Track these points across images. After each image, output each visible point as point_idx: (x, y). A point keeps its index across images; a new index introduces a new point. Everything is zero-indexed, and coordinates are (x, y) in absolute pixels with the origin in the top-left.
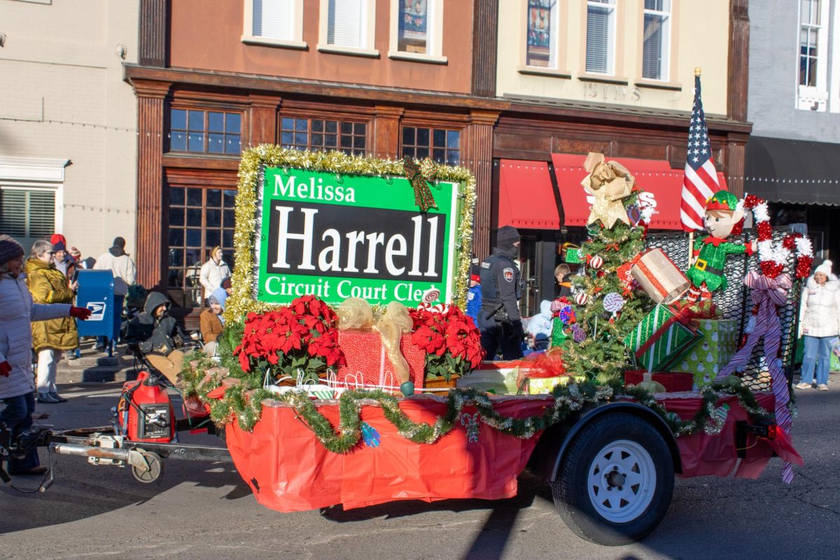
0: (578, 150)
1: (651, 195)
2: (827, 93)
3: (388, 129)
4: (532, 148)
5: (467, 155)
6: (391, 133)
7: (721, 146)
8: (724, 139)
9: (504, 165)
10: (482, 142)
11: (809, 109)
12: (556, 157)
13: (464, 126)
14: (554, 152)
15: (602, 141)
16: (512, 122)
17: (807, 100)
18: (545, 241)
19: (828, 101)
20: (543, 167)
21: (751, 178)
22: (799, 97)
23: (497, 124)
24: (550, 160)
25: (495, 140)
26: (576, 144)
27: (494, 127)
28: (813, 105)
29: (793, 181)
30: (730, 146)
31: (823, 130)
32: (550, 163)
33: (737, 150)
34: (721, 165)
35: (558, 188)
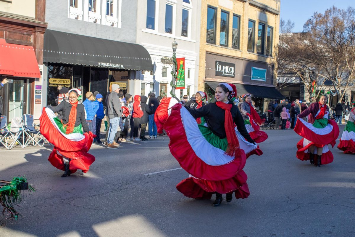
2: (82, 12)
7: (32, 33)
8: (33, 30)
11: (74, 18)
17: (73, 14)
19: (83, 15)
21: (47, 50)
22: (70, 12)
28: (76, 17)
29: (67, 53)
30: (36, 33)
31: (80, 29)
33: (40, 36)
34: (32, 43)
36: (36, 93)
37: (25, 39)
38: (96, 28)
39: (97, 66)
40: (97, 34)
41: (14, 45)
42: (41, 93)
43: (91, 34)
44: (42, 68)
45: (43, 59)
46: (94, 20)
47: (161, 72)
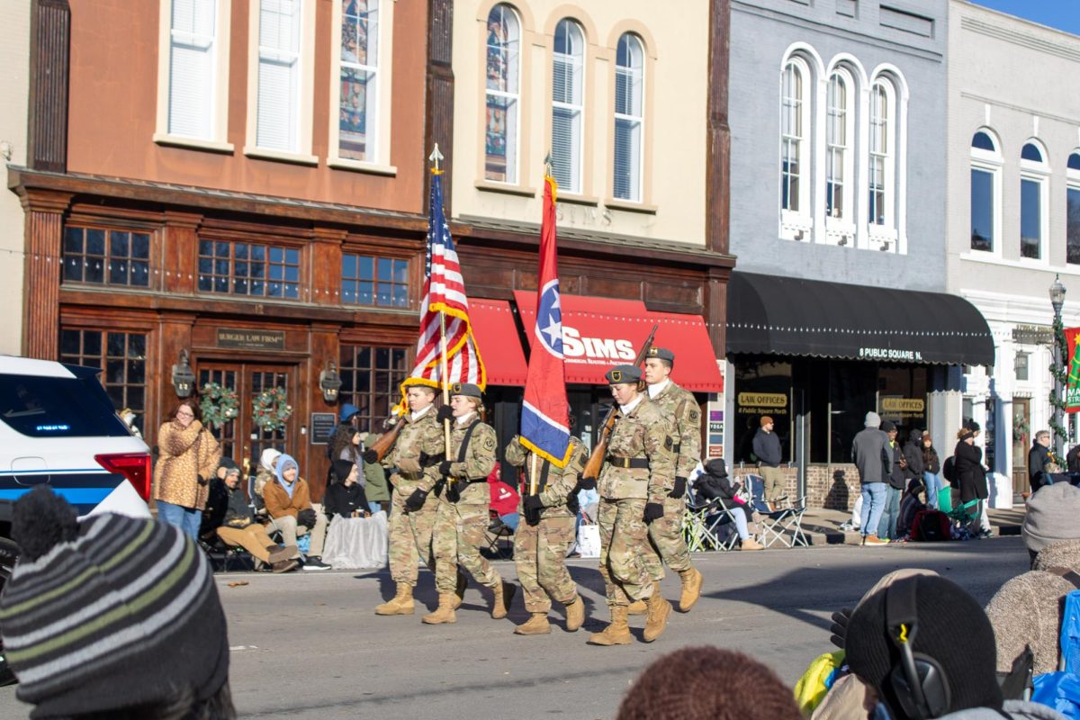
1: (629, 344)
2: (812, 220)
3: (328, 257)
4: (491, 283)
5: (417, 291)
6: (331, 262)
7: (700, 283)
8: (703, 275)
11: (793, 239)
12: (520, 296)
13: (415, 254)
14: (517, 288)
15: (570, 276)
16: (469, 251)
17: (791, 228)
18: (507, 401)
19: (813, 230)
20: (502, 308)
22: (783, 225)
24: (512, 299)
28: (797, 234)
30: (710, 283)
31: (808, 264)
32: (513, 303)
33: (719, 288)
34: (700, 307)
35: (525, 334)
36: (711, 430)
37: (685, 299)
38: (846, 260)
39: (855, 359)
40: (847, 274)
41: (656, 314)
42: (721, 430)
43: (835, 276)
44: (724, 366)
45: (726, 344)
46: (840, 239)
47: (1012, 365)
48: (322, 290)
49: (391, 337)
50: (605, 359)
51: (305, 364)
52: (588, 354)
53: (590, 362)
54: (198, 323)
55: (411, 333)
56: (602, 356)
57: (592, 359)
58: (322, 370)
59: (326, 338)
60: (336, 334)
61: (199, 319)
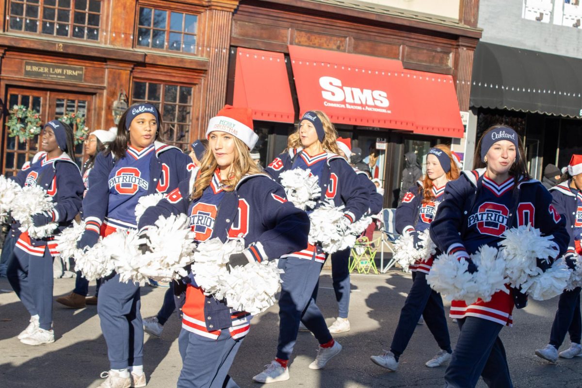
0: (315, 44)
1: (384, 94)
2: (552, 5)
3: (125, 8)
4: (269, 38)
5: (204, 41)
6: (127, 12)
7: (452, 49)
8: (454, 43)
9: (241, 53)
10: (220, 28)
11: (534, 19)
12: (293, 50)
13: (203, 10)
14: (291, 44)
15: (339, 37)
16: (251, 10)
17: (533, 10)
18: (278, 134)
19: (552, 13)
20: (280, 59)
21: (477, 84)
22: (526, 7)
23: (236, 10)
24: (287, 52)
25: (233, 28)
26: (313, 37)
27: (233, 14)
28: (538, 15)
29: (521, 89)
30: (460, 50)
31: (546, 41)
32: (287, 55)
33: (467, 55)
34: (450, 69)
35: (294, 81)
37: (438, 61)
38: (578, 39)
39: (576, 117)
40: (578, 50)
41: (418, 72)
43: (567, 51)
44: (467, 117)
45: (470, 100)
46: (575, 22)
48: (118, 34)
49: (178, 76)
50: (362, 105)
51: (102, 94)
52: (347, 101)
53: (348, 106)
54: (7, 56)
55: (196, 74)
56: (360, 103)
57: (350, 104)
58: (115, 100)
59: (120, 74)
60: (129, 72)
61: (7, 53)
